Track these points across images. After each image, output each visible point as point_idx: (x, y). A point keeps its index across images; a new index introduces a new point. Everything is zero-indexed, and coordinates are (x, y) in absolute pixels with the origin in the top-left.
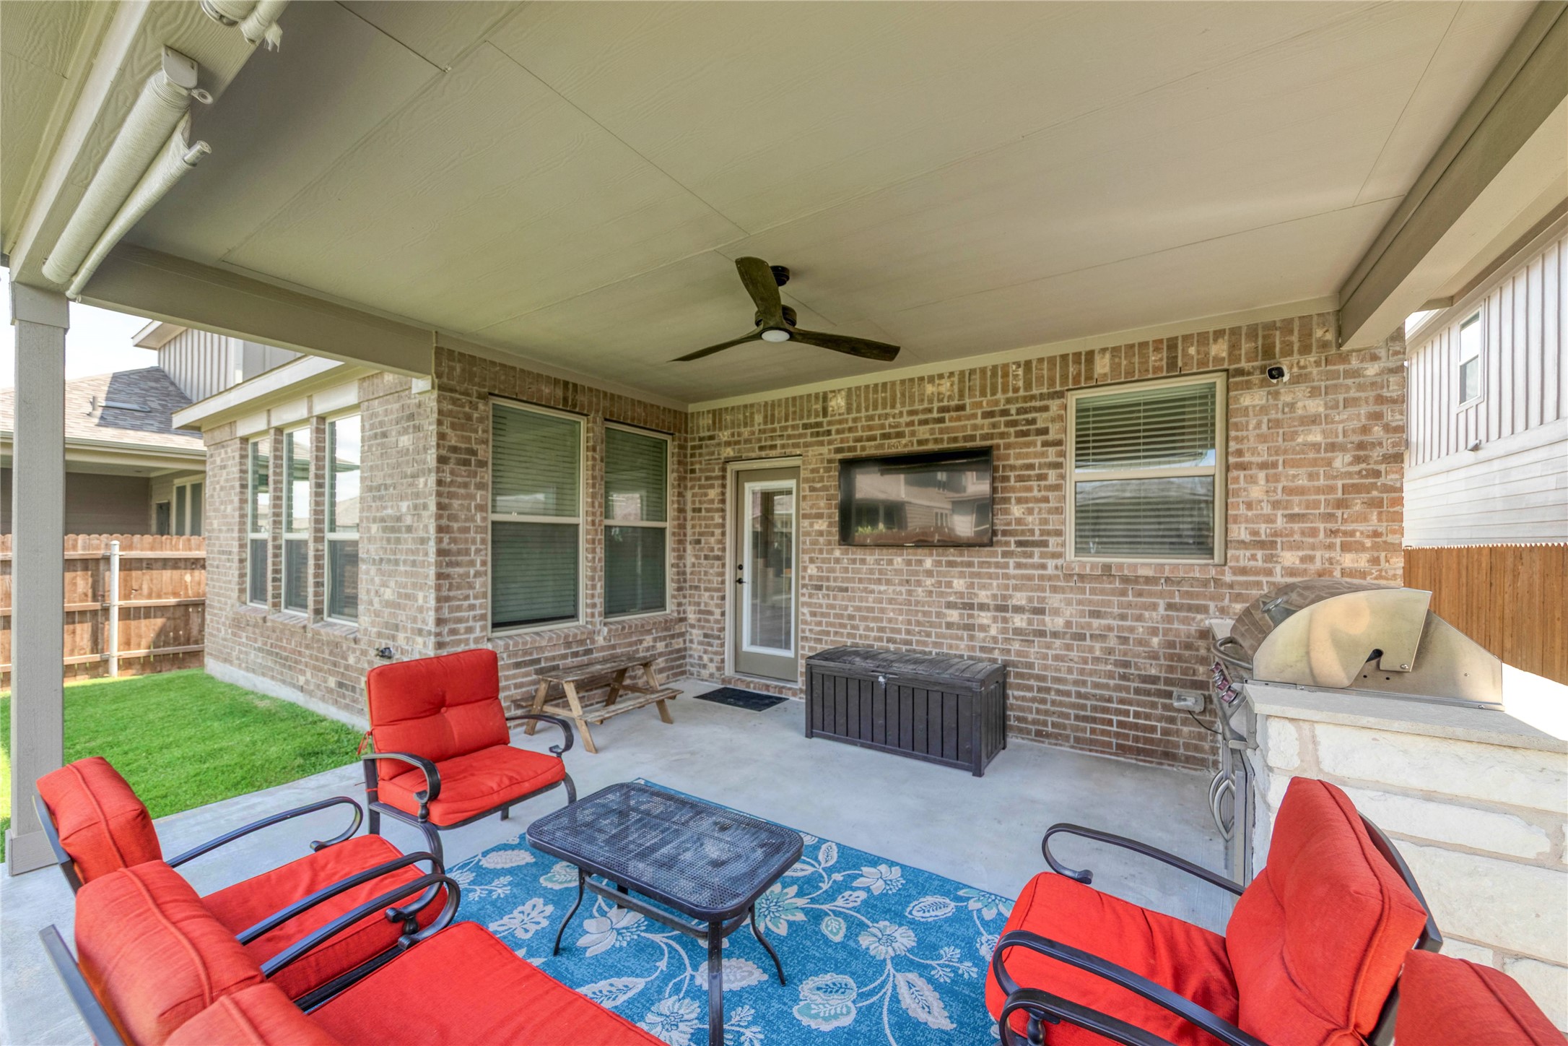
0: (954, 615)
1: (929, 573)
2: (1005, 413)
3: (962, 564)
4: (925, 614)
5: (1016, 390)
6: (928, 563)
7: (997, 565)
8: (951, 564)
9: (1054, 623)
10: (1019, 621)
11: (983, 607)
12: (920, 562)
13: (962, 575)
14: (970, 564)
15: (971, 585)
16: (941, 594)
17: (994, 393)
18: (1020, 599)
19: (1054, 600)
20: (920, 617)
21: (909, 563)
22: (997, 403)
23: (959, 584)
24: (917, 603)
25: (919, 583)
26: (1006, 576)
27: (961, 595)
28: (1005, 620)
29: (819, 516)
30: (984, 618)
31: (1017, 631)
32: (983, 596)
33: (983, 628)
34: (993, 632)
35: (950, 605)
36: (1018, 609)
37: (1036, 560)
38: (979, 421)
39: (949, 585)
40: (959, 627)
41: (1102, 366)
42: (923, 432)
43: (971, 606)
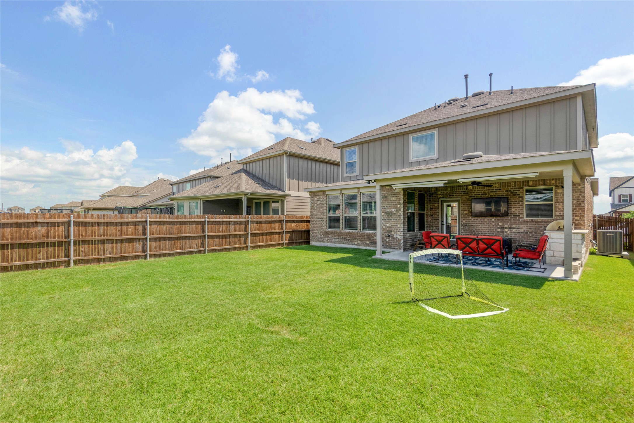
0: (499, 230)
1: (493, 222)
2: (510, 191)
3: (501, 220)
4: (492, 230)
5: (513, 187)
6: (493, 220)
7: (509, 220)
8: (498, 220)
9: (521, 230)
10: (514, 230)
11: (506, 228)
12: (491, 220)
13: (501, 222)
14: (503, 220)
15: (503, 224)
16: (496, 226)
17: (508, 187)
18: (514, 226)
19: (522, 226)
20: (491, 230)
21: (488, 220)
22: (508, 189)
23: (500, 224)
24: (490, 228)
25: (491, 224)
26: (511, 222)
27: (501, 226)
28: (511, 230)
29: (466, 210)
30: (506, 230)
31: (514, 232)
32: (506, 226)
33: (506, 232)
34: (508, 233)
35: (498, 228)
36: (514, 228)
37: (517, 219)
38: (504, 192)
39: (498, 224)
40: (500, 232)
41: (531, 183)
42: (491, 194)
43: (503, 228)
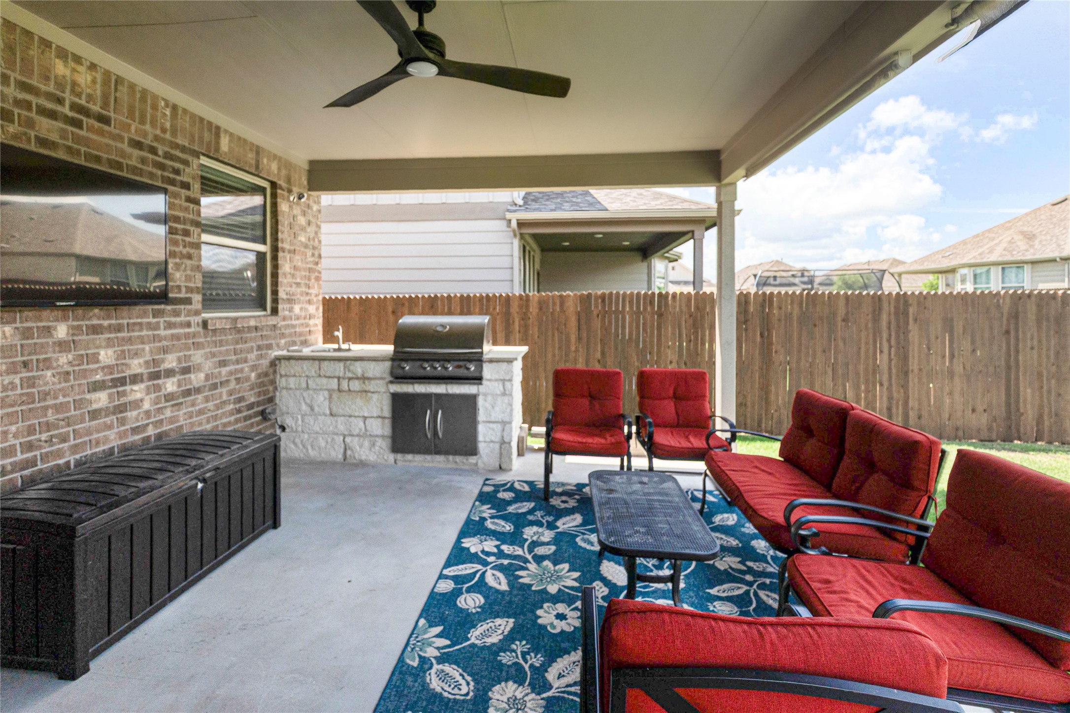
0: (101, 399)
1: (63, 346)
2: (153, 150)
3: (110, 329)
4: (58, 408)
5: (164, 131)
6: (62, 331)
7: (150, 326)
8: (95, 330)
9: (197, 379)
10: (170, 385)
11: (135, 379)
12: (48, 331)
13: (109, 344)
14: (119, 329)
15: (122, 355)
16: (84, 374)
17: (142, 122)
18: (169, 361)
19: (197, 356)
20: (51, 416)
21: (26, 334)
22: (145, 134)
23: (106, 356)
24: (46, 394)
25: (47, 363)
26: (159, 339)
27: (109, 368)
28: (157, 388)
30: (137, 391)
31: (169, 397)
32: (136, 366)
33: (137, 404)
34: (146, 406)
35: (96, 387)
36: (170, 373)
37: (182, 319)
38: (125, 146)
39: (95, 358)
40: (107, 411)
42: (47, 127)
43: (122, 381)
